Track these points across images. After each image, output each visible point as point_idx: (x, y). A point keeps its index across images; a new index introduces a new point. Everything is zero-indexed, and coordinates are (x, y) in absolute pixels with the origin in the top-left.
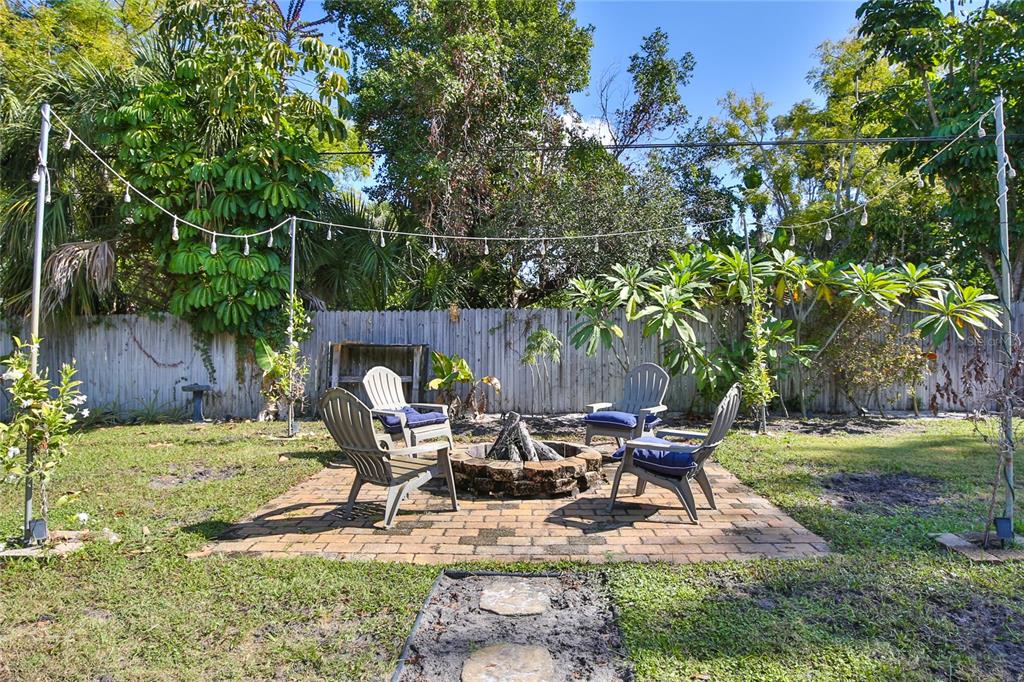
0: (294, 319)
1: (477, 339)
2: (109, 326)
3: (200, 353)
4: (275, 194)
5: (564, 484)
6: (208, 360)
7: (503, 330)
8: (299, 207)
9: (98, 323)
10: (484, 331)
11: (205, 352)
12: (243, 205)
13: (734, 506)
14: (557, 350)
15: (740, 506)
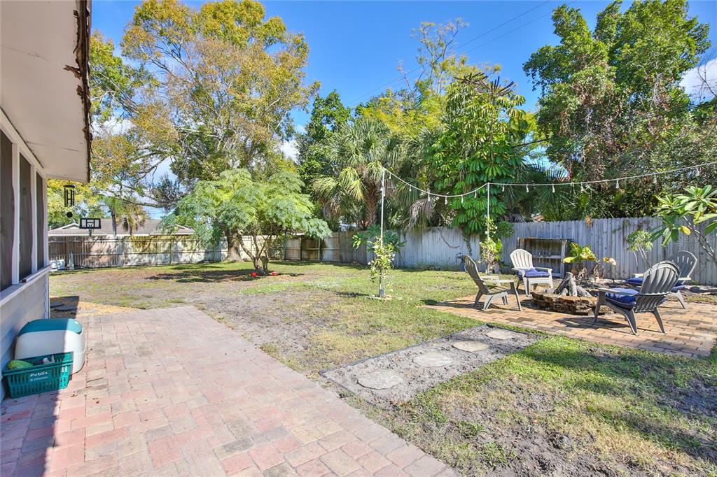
0: (489, 227)
1: (605, 236)
2: (433, 231)
3: (465, 242)
4: (490, 171)
5: (581, 308)
6: (469, 246)
7: (621, 231)
8: (503, 175)
9: (430, 230)
10: (609, 231)
11: (468, 242)
12: (478, 178)
13: (681, 334)
14: (649, 243)
15: (687, 335)
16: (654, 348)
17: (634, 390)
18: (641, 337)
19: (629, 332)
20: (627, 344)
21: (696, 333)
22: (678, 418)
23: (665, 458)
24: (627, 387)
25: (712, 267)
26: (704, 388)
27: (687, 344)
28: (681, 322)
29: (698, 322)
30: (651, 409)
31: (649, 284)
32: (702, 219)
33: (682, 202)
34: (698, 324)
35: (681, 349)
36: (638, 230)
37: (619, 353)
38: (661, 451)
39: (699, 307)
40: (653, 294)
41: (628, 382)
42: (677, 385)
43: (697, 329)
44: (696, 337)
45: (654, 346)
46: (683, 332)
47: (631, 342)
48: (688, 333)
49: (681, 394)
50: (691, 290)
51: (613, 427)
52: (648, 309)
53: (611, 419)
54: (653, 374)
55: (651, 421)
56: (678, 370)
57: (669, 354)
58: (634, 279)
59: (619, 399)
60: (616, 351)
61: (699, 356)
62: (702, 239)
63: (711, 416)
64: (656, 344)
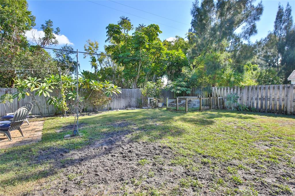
13: (30, 135)
14: (12, 99)
15: (32, 135)
16: (21, 144)
17: (17, 165)
18: (14, 141)
19: (7, 141)
20: (8, 146)
21: (35, 133)
22: (37, 167)
23: (37, 184)
24: (13, 165)
25: (36, 108)
26: (43, 152)
27: (33, 138)
28: (29, 130)
29: (35, 129)
30: (27, 169)
31: (17, 117)
32: (34, 90)
33: (26, 83)
34: (35, 130)
35: (31, 141)
36: (6, 94)
37: (5, 152)
38: (35, 182)
39: (34, 123)
40: (18, 121)
41: (13, 163)
42: (34, 155)
43: (35, 132)
44: (36, 134)
45: (21, 143)
46: (30, 134)
47: (9, 145)
48: (32, 134)
49: (36, 157)
50: (30, 117)
51: (12, 186)
52: (16, 128)
53: (10, 183)
54: (23, 155)
55: (28, 174)
56: (33, 149)
57: (28, 144)
58: (6, 116)
59: (11, 172)
60: (3, 151)
61: (38, 141)
62: (33, 97)
63: (48, 160)
64: (21, 142)
